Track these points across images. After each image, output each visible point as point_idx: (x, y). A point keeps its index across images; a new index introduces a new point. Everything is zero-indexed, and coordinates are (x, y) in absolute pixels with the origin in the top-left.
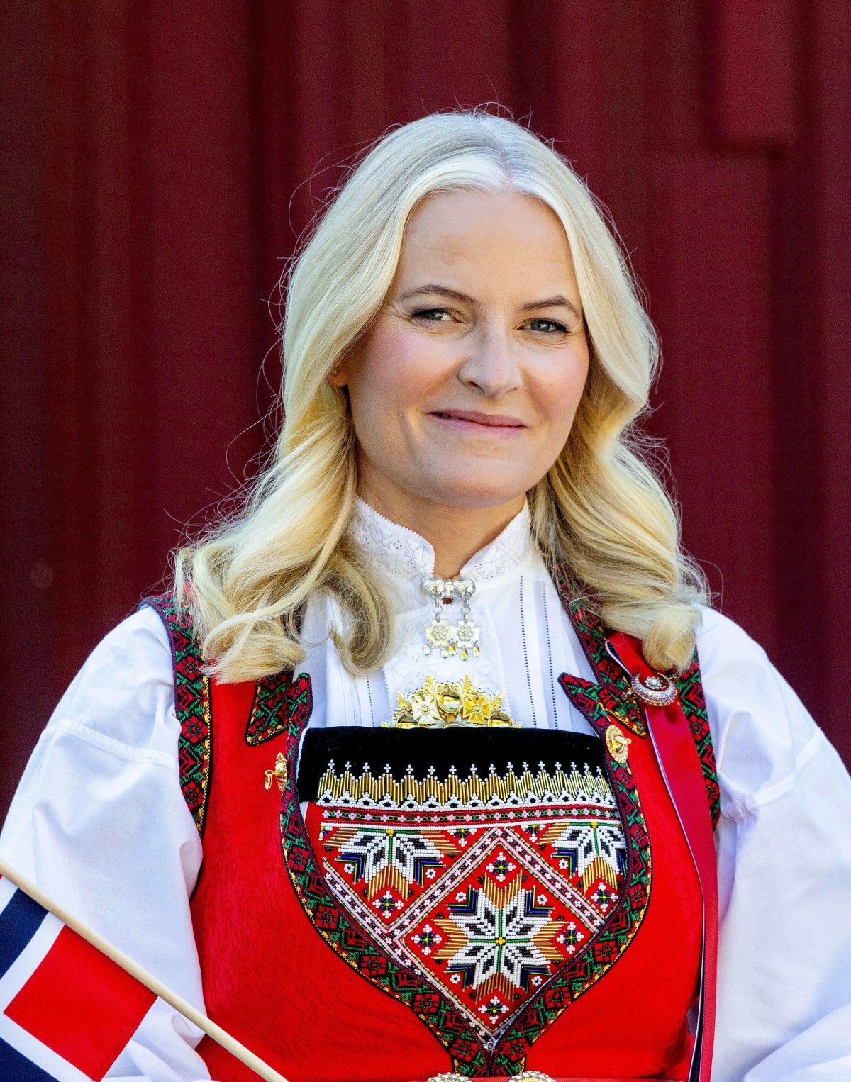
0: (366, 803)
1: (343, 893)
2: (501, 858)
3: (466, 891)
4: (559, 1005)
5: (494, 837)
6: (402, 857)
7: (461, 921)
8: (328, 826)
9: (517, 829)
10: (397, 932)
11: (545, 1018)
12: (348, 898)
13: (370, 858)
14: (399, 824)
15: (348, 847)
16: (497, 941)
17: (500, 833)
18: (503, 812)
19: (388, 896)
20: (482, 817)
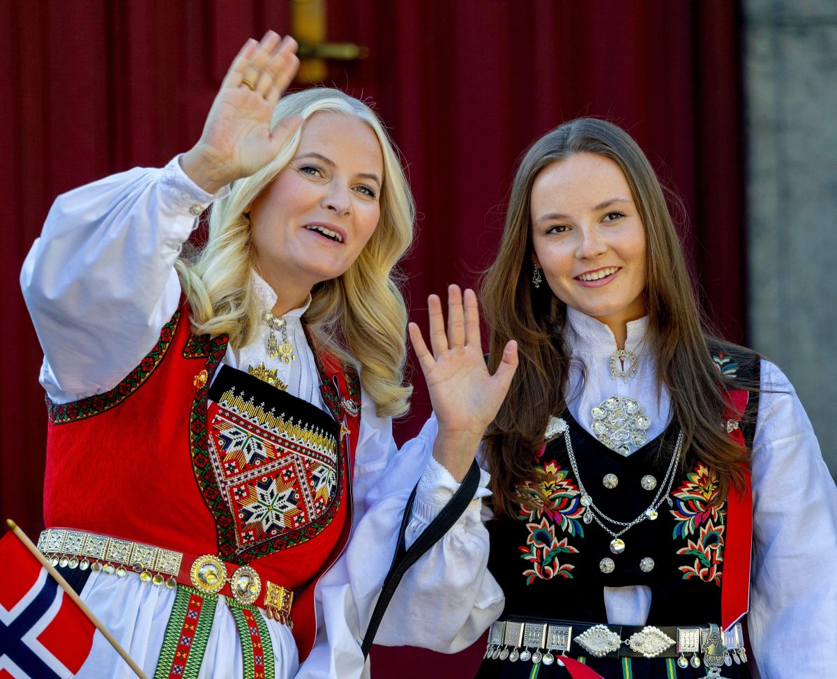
0: (245, 416)
1: (213, 453)
2: (291, 469)
3: (269, 478)
4: (279, 547)
5: (292, 458)
6: (249, 449)
7: (259, 490)
8: (220, 418)
9: (303, 458)
10: (229, 483)
11: (270, 551)
12: (214, 456)
13: (234, 443)
14: (256, 433)
15: (225, 433)
16: (269, 508)
17: (296, 457)
18: (302, 448)
19: (233, 464)
20: (293, 447)
